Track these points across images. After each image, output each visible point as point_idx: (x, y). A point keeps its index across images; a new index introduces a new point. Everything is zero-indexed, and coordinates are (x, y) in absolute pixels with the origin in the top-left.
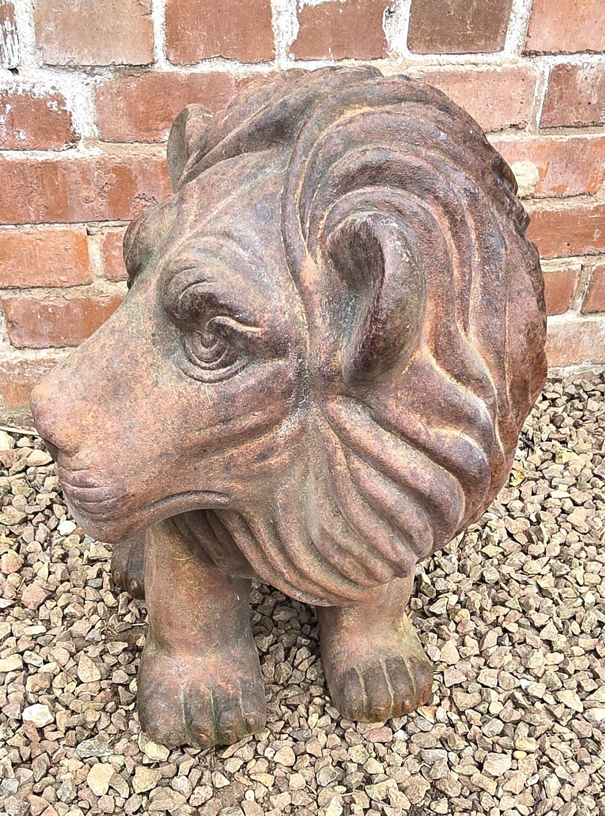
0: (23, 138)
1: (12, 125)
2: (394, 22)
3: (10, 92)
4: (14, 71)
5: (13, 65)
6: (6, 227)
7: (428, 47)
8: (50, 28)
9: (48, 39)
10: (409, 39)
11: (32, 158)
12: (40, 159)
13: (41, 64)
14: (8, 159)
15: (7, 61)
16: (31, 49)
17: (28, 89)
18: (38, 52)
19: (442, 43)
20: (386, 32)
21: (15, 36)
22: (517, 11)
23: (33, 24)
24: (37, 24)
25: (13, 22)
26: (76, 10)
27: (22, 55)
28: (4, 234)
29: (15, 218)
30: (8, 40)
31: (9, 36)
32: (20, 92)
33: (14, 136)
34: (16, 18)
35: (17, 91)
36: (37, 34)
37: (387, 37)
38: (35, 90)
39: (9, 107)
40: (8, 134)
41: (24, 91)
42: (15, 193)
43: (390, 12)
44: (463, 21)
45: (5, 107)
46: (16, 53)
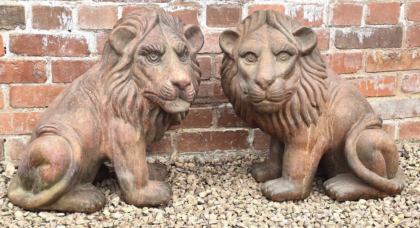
0: (70, 52)
1: (67, 48)
2: (201, 17)
3: (67, 37)
4: (70, 31)
5: (70, 29)
6: (60, 84)
7: (214, 25)
8: (83, 18)
9: (82, 21)
10: (207, 23)
11: (73, 59)
12: (76, 60)
13: (79, 29)
14: (64, 60)
15: (68, 28)
16: (76, 24)
17: (74, 37)
18: (79, 25)
19: (219, 24)
20: (199, 20)
21: (71, 20)
22: (244, 14)
23: (78, 17)
24: (79, 16)
25: (71, 16)
26: (92, 13)
27: (73, 26)
28: (60, 87)
29: (64, 81)
30: (69, 21)
31: (69, 20)
32: (71, 38)
33: (67, 52)
34: (72, 15)
35: (70, 37)
36: (79, 19)
37: (199, 22)
38: (76, 37)
39: (66, 42)
40: (65, 51)
41: (72, 37)
42: (65, 71)
43: (199, 14)
44: (225, 17)
45: (65, 42)
46: (71, 25)
